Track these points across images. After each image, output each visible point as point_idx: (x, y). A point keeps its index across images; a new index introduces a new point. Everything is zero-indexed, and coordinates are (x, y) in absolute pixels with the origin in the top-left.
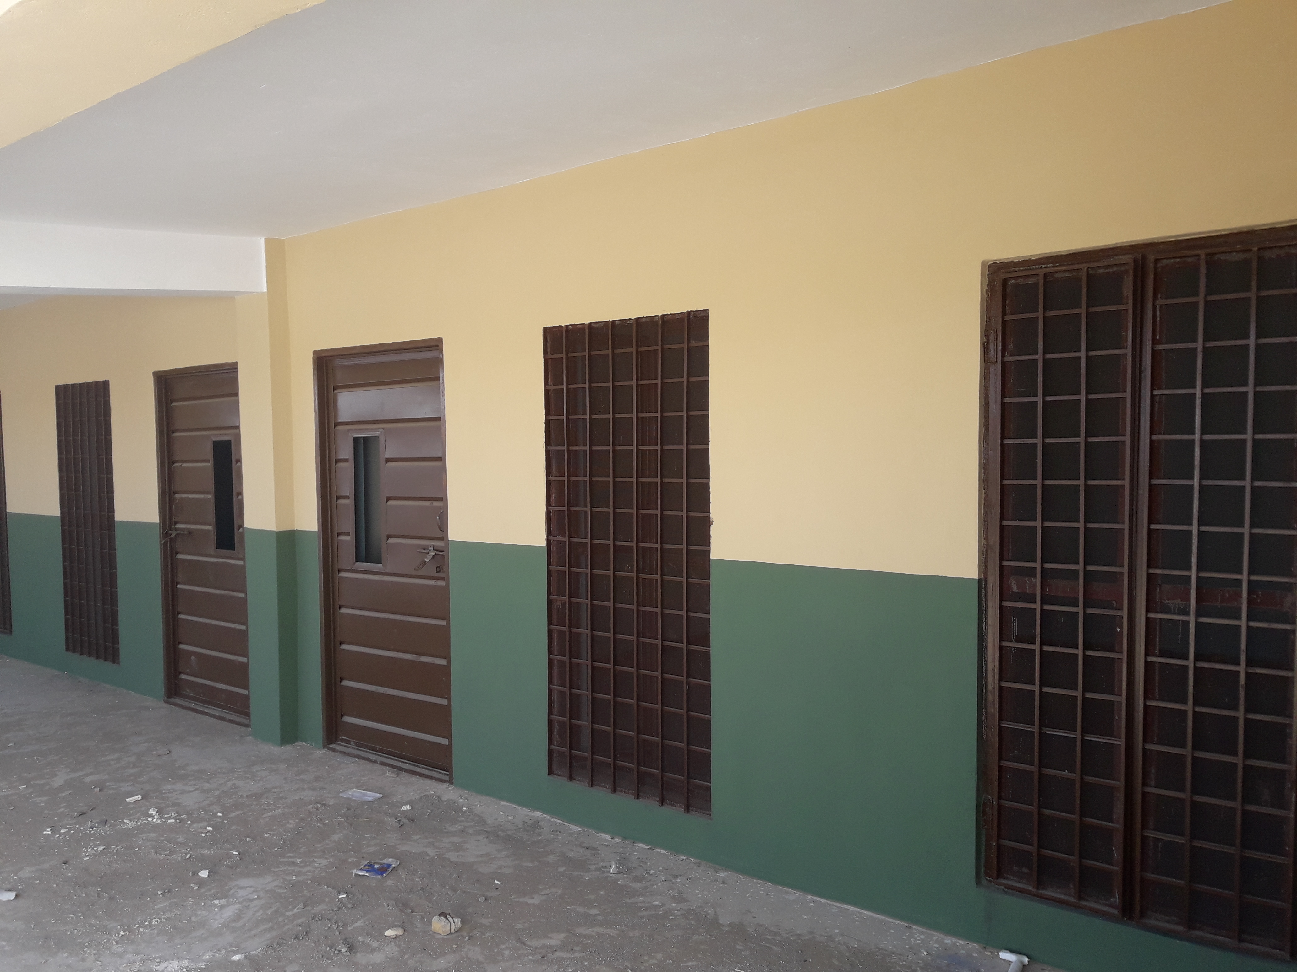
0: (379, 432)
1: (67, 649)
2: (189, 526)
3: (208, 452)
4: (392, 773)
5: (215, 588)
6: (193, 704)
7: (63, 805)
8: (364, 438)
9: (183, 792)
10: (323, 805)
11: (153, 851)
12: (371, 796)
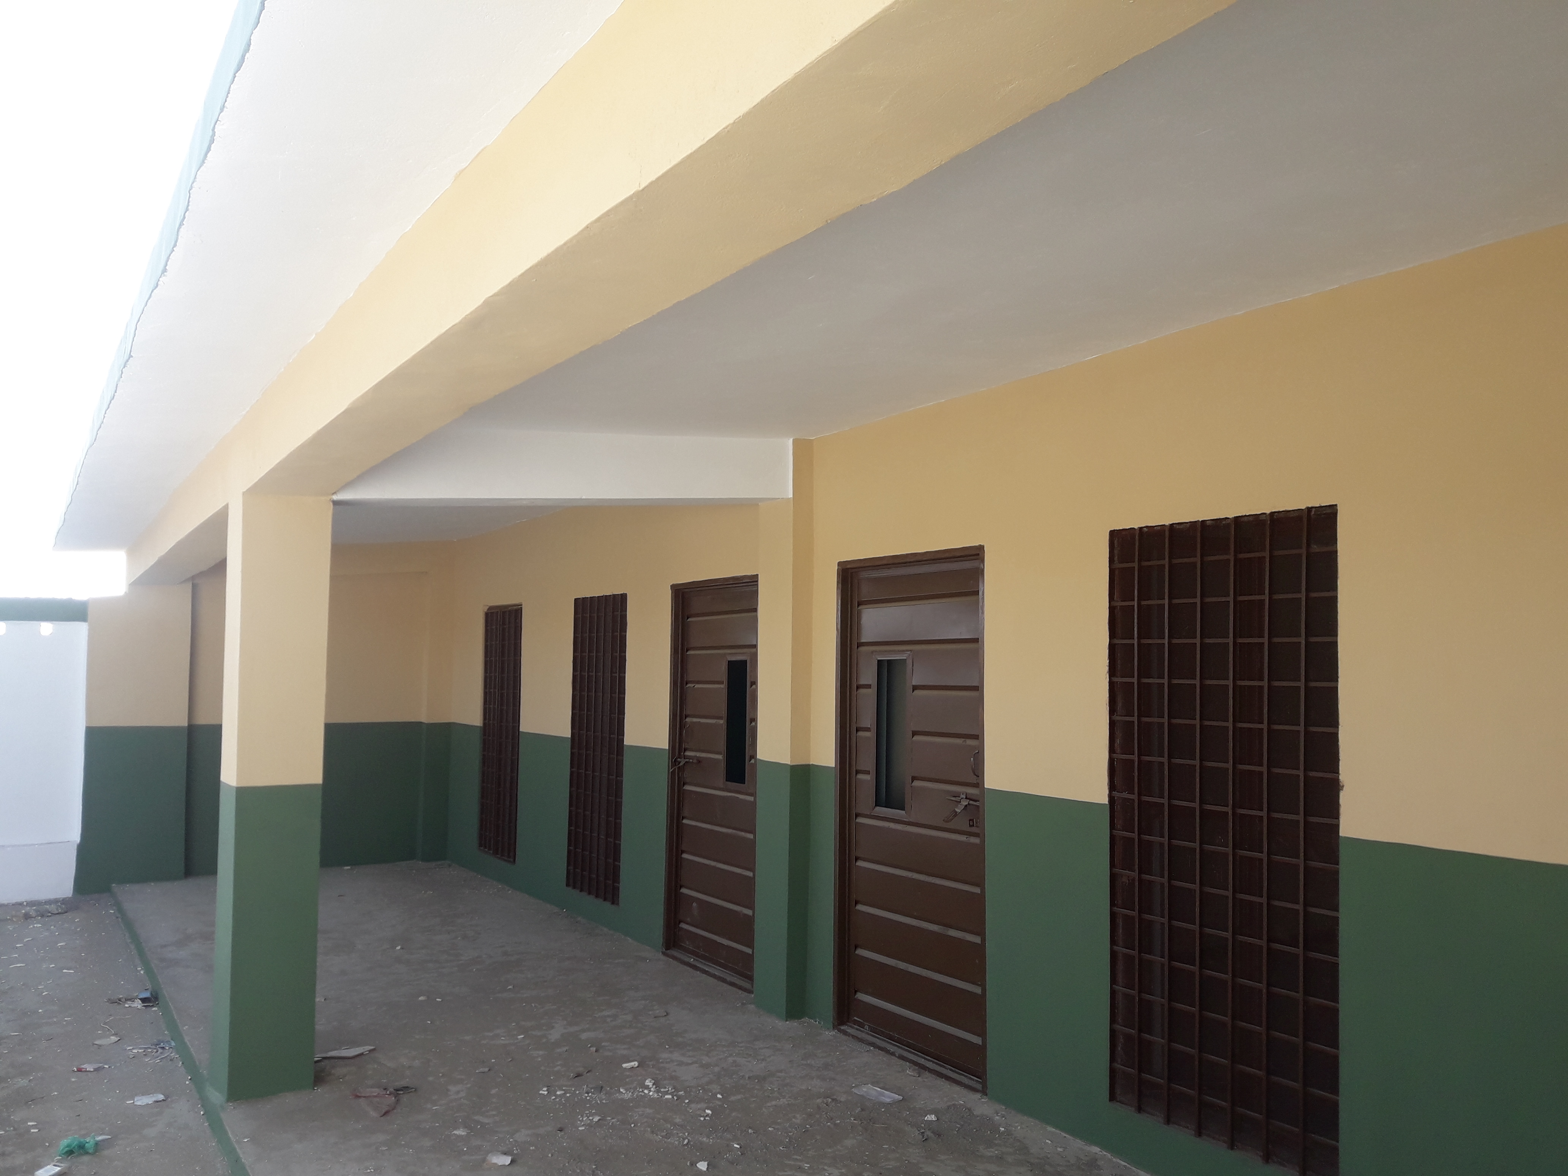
0: (906, 655)
1: (568, 885)
2: (698, 754)
3: (722, 672)
4: (914, 1070)
5: (721, 826)
6: (692, 960)
7: (559, 1063)
8: (889, 661)
9: (681, 1064)
10: (833, 1100)
11: (649, 1129)
12: (889, 1097)
